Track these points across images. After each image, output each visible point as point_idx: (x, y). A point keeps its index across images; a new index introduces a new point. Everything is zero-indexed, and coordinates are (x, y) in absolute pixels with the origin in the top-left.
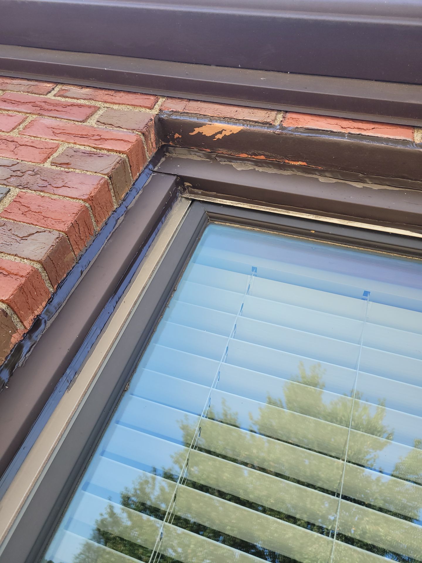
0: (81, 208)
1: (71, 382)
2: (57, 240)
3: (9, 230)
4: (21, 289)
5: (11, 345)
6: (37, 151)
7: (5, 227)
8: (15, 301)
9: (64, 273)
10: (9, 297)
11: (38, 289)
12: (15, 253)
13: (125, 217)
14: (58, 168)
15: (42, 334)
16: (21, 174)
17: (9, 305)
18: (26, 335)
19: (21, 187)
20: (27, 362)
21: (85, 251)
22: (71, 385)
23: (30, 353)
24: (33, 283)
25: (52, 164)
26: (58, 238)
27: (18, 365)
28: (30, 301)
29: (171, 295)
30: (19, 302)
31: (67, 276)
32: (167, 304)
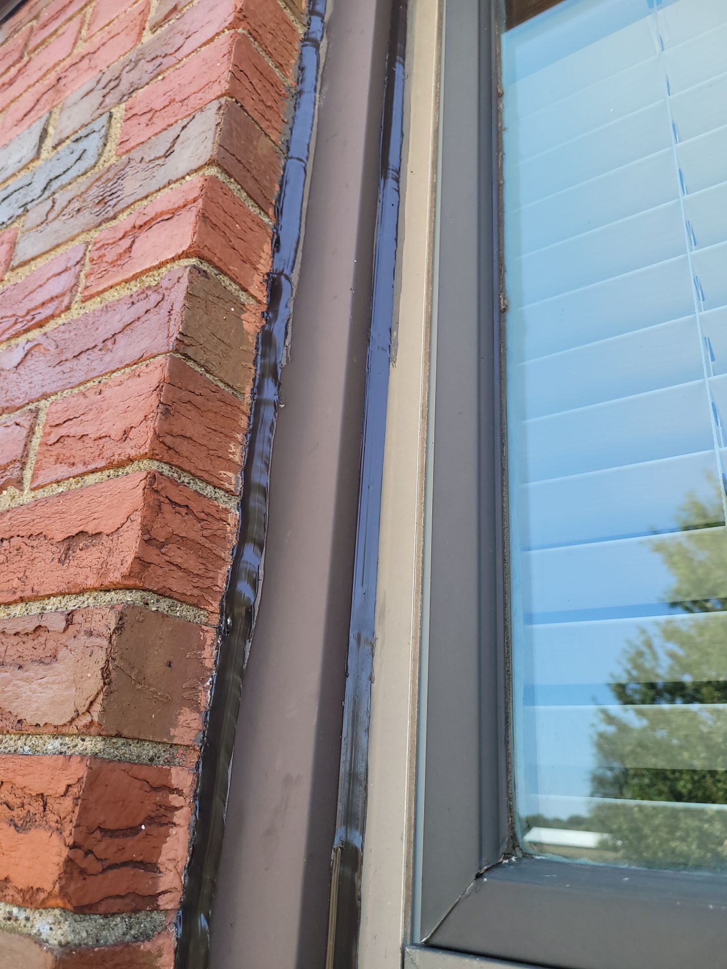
0: (232, 39)
1: (390, 348)
2: (221, 112)
3: (141, 162)
4: (204, 217)
5: (249, 337)
6: (123, 35)
7: (133, 163)
8: (208, 246)
9: (272, 181)
10: (190, 240)
11: (237, 217)
12: (166, 181)
13: (328, 37)
14: (166, 26)
15: (292, 298)
16: (117, 82)
17: (201, 258)
18: (268, 314)
19: (125, 98)
20: (292, 353)
21: (290, 132)
22: (393, 353)
23: (289, 336)
24: (221, 204)
25: (153, 30)
26: (220, 108)
27: (282, 365)
28: (236, 245)
29: (497, 108)
30: (215, 246)
31: (281, 187)
32: (499, 126)
